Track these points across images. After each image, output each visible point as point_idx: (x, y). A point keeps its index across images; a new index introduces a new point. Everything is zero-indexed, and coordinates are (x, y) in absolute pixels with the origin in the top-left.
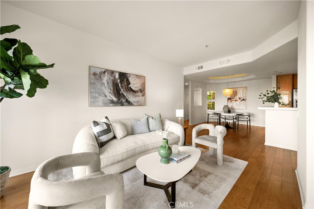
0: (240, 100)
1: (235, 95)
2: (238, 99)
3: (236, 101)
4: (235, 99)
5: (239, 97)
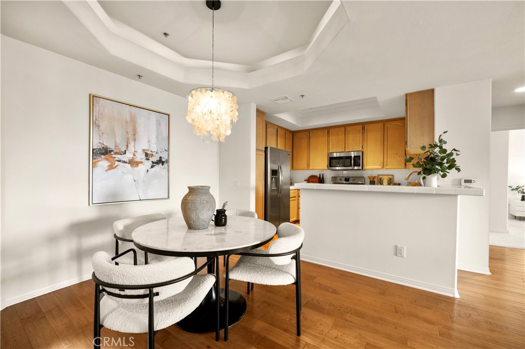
0: (149, 164)
1: (130, 136)
2: (140, 156)
3: (133, 163)
4: (129, 156)
5: (146, 148)
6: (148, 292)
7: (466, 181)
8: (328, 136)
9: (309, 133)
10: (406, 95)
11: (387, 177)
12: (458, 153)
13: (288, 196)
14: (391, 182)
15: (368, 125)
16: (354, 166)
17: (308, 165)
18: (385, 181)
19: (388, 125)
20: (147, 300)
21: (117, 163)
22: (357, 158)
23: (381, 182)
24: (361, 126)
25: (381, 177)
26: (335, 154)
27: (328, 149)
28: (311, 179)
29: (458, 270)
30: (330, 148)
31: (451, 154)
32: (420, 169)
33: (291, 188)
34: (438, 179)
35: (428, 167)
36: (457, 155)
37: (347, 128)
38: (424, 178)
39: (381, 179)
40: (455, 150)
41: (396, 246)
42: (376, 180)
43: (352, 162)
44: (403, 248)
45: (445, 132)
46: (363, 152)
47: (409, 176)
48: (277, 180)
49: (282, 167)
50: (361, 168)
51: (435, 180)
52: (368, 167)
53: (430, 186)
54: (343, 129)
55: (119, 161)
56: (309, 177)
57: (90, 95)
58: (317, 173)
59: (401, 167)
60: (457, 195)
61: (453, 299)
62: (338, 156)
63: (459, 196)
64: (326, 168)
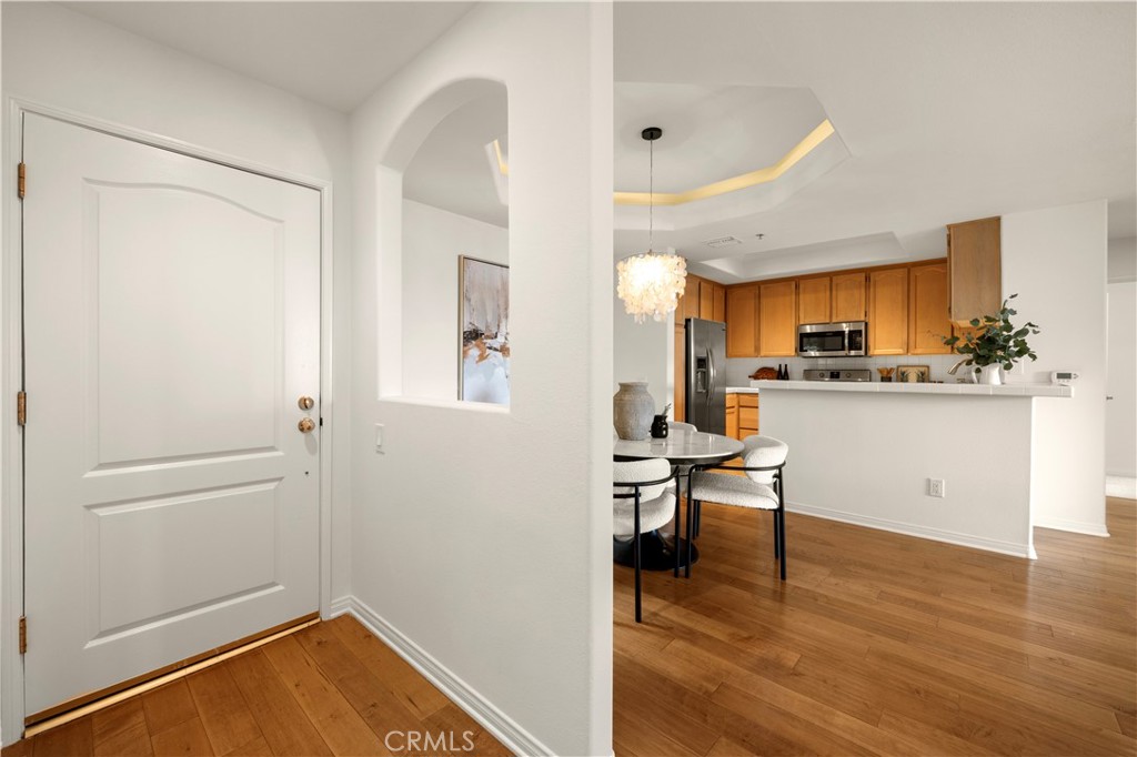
1: (502, 312)
3: (505, 350)
4: (500, 340)
6: (633, 492)
7: (1060, 376)
8: (797, 294)
9: (758, 290)
10: (949, 227)
11: (915, 370)
12: (1037, 330)
13: (722, 406)
14: (923, 377)
15: (877, 273)
16: (850, 349)
17: (757, 349)
18: (913, 375)
19: (917, 272)
20: (632, 500)
21: (488, 351)
22: (854, 334)
23: (903, 378)
24: (864, 275)
25: (904, 369)
26: (808, 327)
27: (798, 318)
28: (764, 373)
29: (1035, 528)
30: (802, 316)
31: (1024, 332)
32: (971, 356)
33: (728, 390)
34: (1000, 372)
35: (981, 352)
36: (1035, 332)
37: (834, 278)
38: (978, 371)
39: (903, 374)
40: (1030, 324)
41: (929, 480)
42: (893, 375)
43: (846, 341)
44: (941, 482)
45: (1012, 297)
46: (866, 324)
47: (957, 367)
48: (705, 375)
49: (714, 351)
50: (862, 352)
51: (994, 373)
52: (877, 352)
53: (988, 383)
54: (827, 280)
55: (490, 348)
56: (758, 371)
57: (459, 257)
58: (773, 364)
59: (944, 351)
60: (1030, 397)
61: (1026, 562)
62: (814, 331)
63: (1034, 399)
64: (793, 353)
